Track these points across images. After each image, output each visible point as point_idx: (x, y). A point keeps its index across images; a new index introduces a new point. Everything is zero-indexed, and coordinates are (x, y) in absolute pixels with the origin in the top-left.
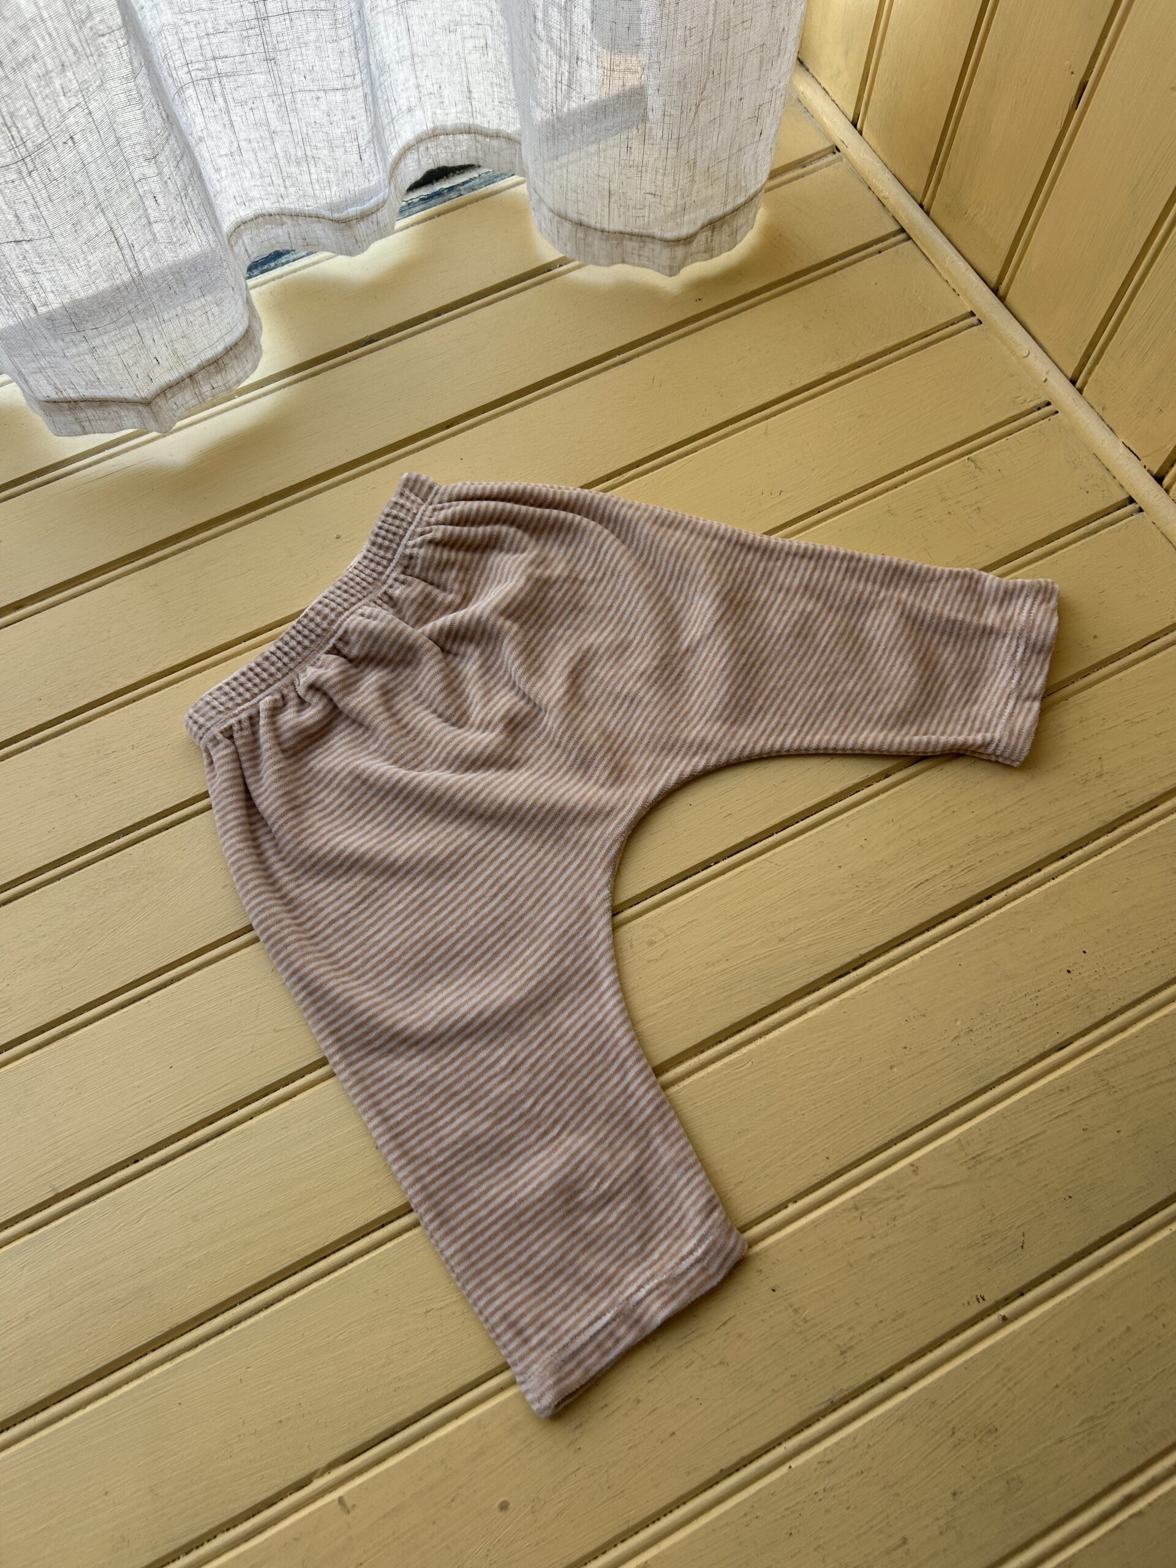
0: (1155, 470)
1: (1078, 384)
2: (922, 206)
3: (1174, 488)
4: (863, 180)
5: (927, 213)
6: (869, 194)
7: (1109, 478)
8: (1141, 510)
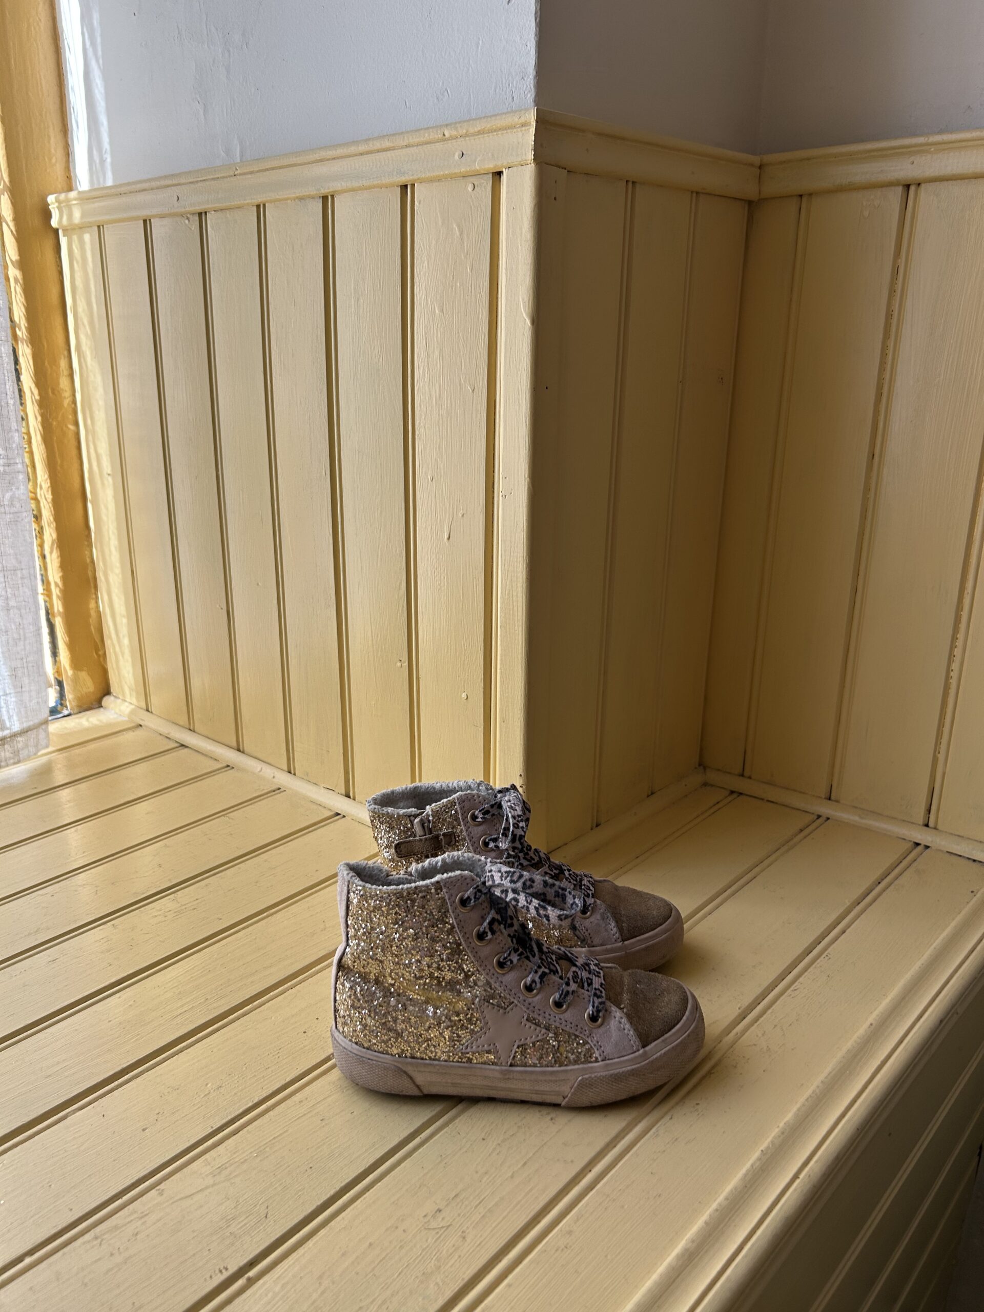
0: (343, 792)
1: (292, 772)
2: (190, 730)
3: (356, 797)
4: (156, 732)
5: (194, 731)
6: (161, 737)
7: (320, 808)
8: (344, 816)
